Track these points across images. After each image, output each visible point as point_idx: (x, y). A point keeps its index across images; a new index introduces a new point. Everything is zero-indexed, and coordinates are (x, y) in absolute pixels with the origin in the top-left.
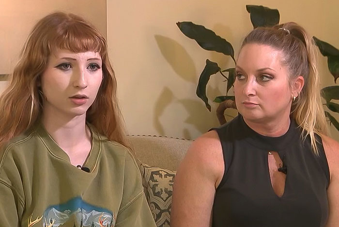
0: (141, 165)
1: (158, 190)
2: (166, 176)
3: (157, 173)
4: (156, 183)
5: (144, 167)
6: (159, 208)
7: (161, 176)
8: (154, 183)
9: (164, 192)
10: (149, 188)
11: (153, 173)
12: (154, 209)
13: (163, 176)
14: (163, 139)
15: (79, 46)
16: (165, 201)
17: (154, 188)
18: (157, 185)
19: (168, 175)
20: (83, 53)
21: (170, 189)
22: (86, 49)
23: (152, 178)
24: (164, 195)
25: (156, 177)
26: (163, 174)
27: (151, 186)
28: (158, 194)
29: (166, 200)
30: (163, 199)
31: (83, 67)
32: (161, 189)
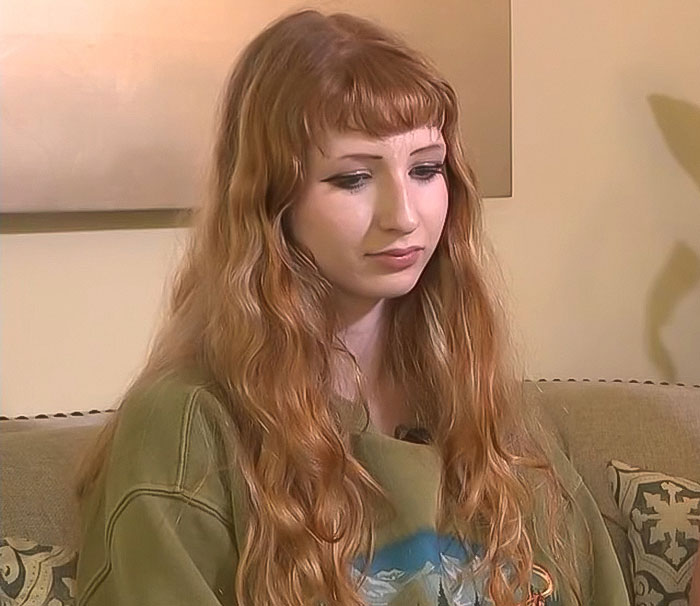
0: (610, 464)
1: (656, 535)
2: (679, 497)
3: (656, 488)
4: (651, 517)
5: (617, 470)
6: (660, 589)
7: (666, 496)
8: (646, 517)
9: (674, 544)
10: (631, 530)
11: (642, 488)
12: (647, 589)
13: (672, 498)
14: (672, 391)
15: (388, 119)
16: (677, 568)
17: (645, 532)
18: (654, 523)
19: (685, 493)
20: (401, 136)
21: (692, 533)
22: (407, 124)
23: (640, 502)
24: (676, 552)
25: (652, 499)
26: (673, 490)
27: (639, 526)
28: (657, 549)
29: (680, 565)
30: (670, 562)
31: (401, 174)
32: (667, 535)
